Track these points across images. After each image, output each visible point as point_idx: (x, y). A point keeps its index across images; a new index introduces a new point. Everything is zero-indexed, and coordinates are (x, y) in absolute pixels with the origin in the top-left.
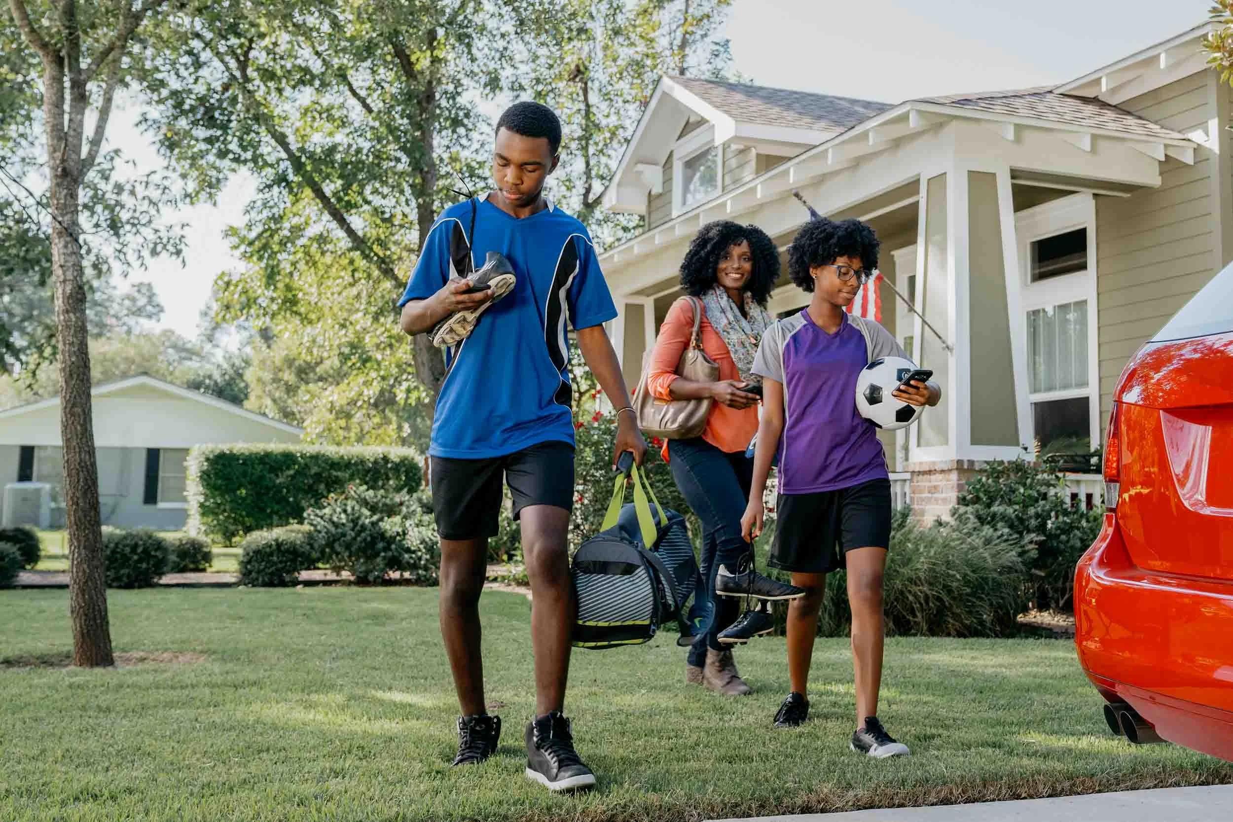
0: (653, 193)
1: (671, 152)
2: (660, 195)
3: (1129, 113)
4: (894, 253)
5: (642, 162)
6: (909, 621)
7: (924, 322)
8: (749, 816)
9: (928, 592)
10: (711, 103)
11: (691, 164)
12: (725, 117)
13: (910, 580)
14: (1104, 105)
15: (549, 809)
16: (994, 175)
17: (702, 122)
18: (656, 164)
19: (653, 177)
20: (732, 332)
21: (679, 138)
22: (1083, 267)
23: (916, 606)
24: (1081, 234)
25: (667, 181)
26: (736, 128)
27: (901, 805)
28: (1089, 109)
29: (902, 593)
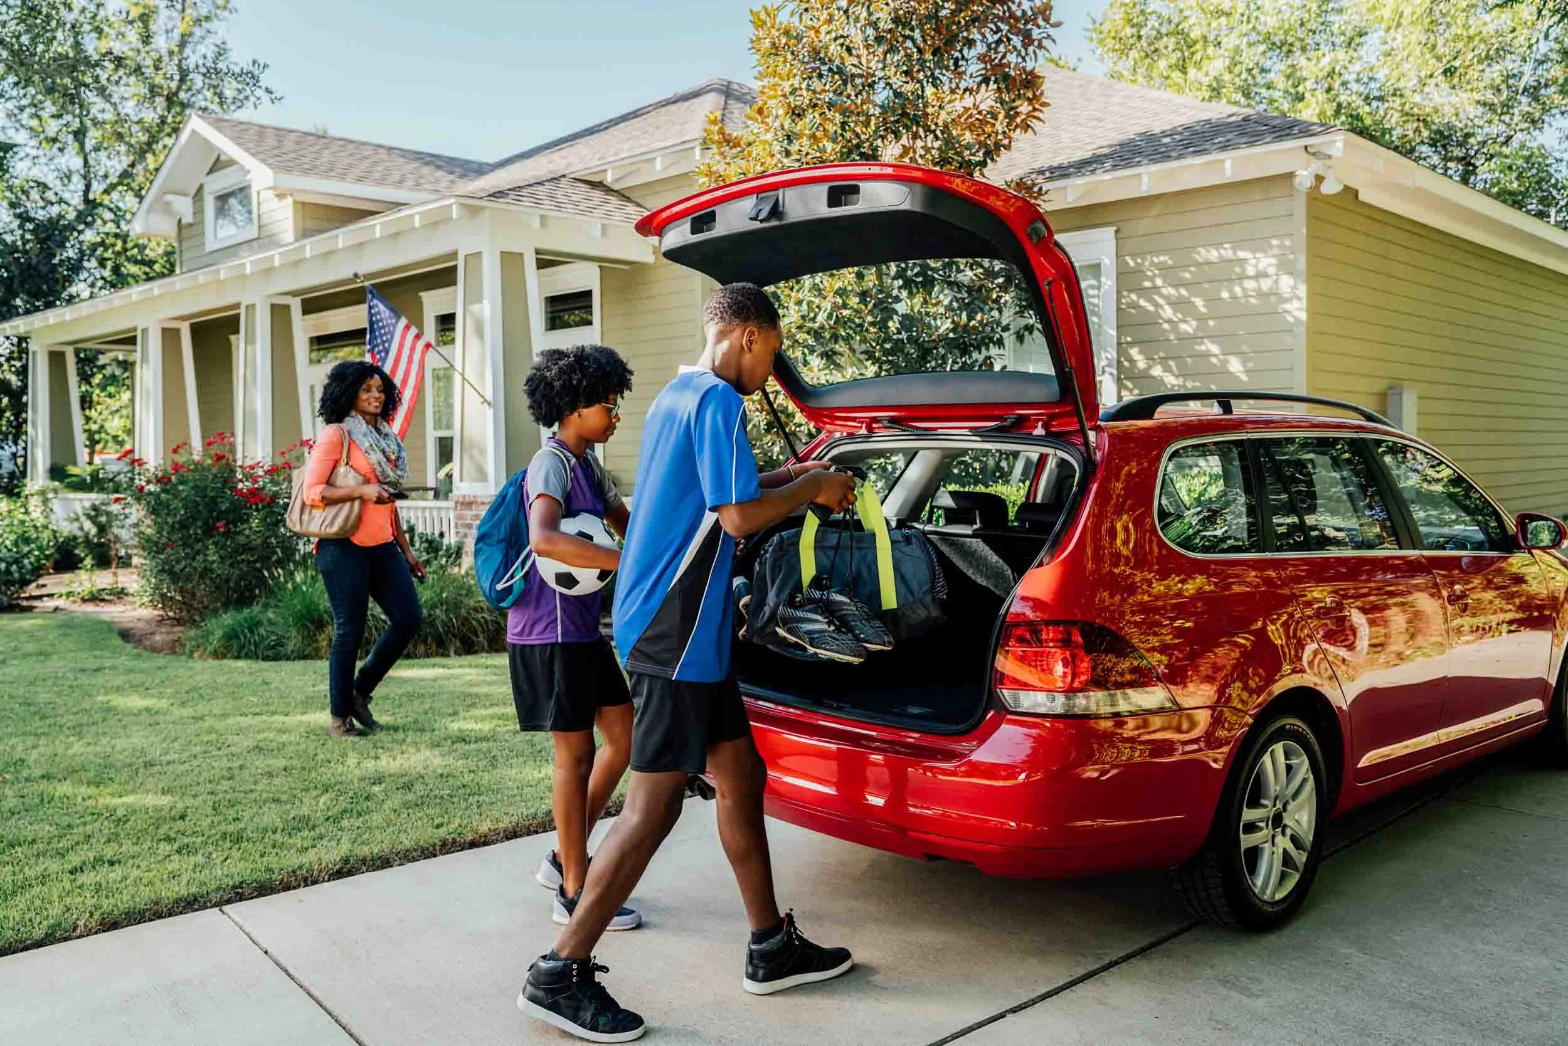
0: (183, 222)
1: (201, 186)
2: (190, 225)
3: (629, 200)
4: (421, 294)
5: (170, 193)
6: (473, 641)
7: (464, 378)
8: (435, 856)
9: (489, 618)
10: (247, 150)
11: (223, 199)
12: (264, 167)
13: (476, 610)
14: (608, 190)
15: (294, 872)
16: (521, 255)
17: (231, 163)
18: (185, 195)
19: (184, 207)
20: (372, 453)
21: (208, 174)
22: (590, 323)
23: (479, 629)
24: (588, 294)
25: (199, 211)
26: (275, 179)
27: (536, 832)
28: (597, 194)
29: (466, 619)
